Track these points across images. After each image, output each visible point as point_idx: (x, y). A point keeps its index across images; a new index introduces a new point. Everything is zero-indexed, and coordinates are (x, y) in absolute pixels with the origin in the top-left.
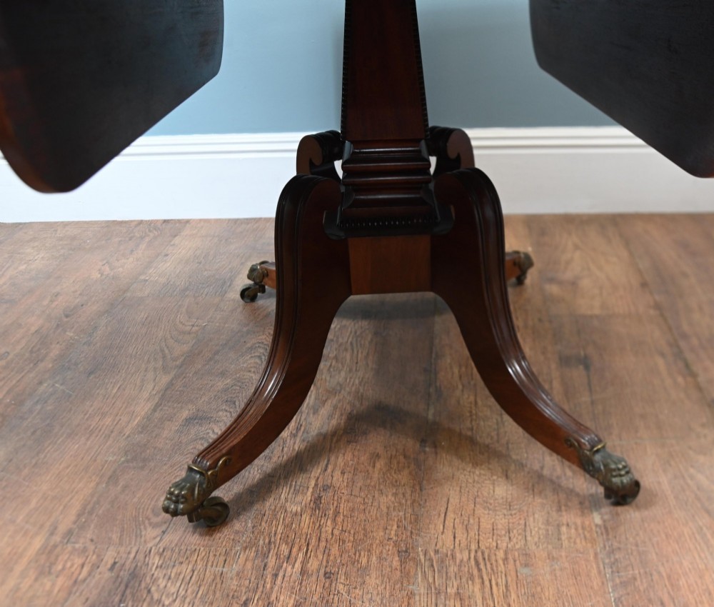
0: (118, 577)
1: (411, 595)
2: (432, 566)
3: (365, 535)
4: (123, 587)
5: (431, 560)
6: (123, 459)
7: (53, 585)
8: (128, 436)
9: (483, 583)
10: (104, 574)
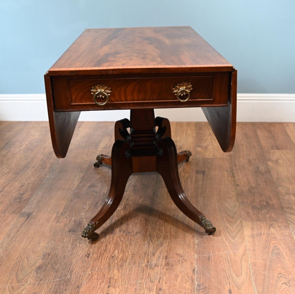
0: (76, 223)
1: (147, 229)
2: (153, 223)
4: (77, 225)
5: (153, 221)
6: (73, 196)
7: (60, 225)
8: (74, 190)
9: (165, 227)
10: (72, 223)
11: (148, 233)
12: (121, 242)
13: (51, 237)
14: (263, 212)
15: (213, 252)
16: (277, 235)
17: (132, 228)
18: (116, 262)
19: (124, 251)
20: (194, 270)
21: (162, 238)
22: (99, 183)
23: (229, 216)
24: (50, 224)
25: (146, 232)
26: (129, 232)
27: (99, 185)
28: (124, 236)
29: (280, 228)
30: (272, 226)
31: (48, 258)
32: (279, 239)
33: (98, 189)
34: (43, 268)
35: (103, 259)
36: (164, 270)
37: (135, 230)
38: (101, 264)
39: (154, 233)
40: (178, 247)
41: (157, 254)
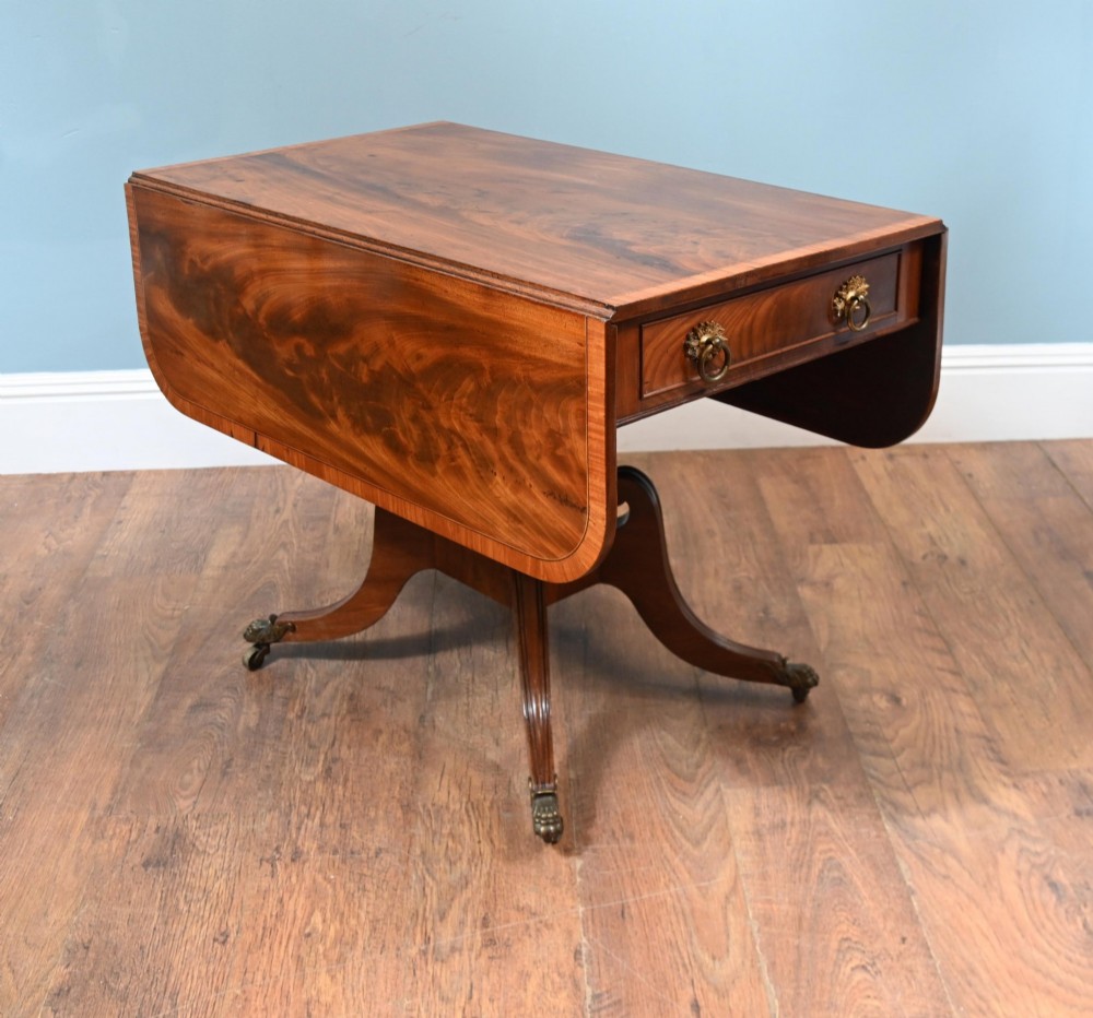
0: (164, 837)
1: (412, 836)
2: (430, 815)
3: (373, 795)
4: (170, 843)
5: (429, 811)
6: (139, 745)
7: (110, 845)
8: (138, 725)
9: (471, 824)
10: (151, 837)
11: (418, 851)
12: (329, 886)
13: (84, 890)
14: (786, 755)
15: (634, 892)
16: (834, 825)
17: (361, 837)
18: (321, 949)
19: (343, 914)
20: (577, 953)
21: (465, 863)
22: (226, 693)
23: (678, 775)
24: (72, 846)
25: (410, 845)
26: (352, 853)
27: (228, 702)
28: (336, 865)
29: (842, 802)
30: (817, 796)
31: (84, 959)
32: (840, 835)
33: (223, 715)
34: (72, 991)
35: (277, 943)
36: (483, 960)
37: (370, 844)
38: (270, 962)
39: (437, 846)
40: (519, 887)
41: (455, 913)
